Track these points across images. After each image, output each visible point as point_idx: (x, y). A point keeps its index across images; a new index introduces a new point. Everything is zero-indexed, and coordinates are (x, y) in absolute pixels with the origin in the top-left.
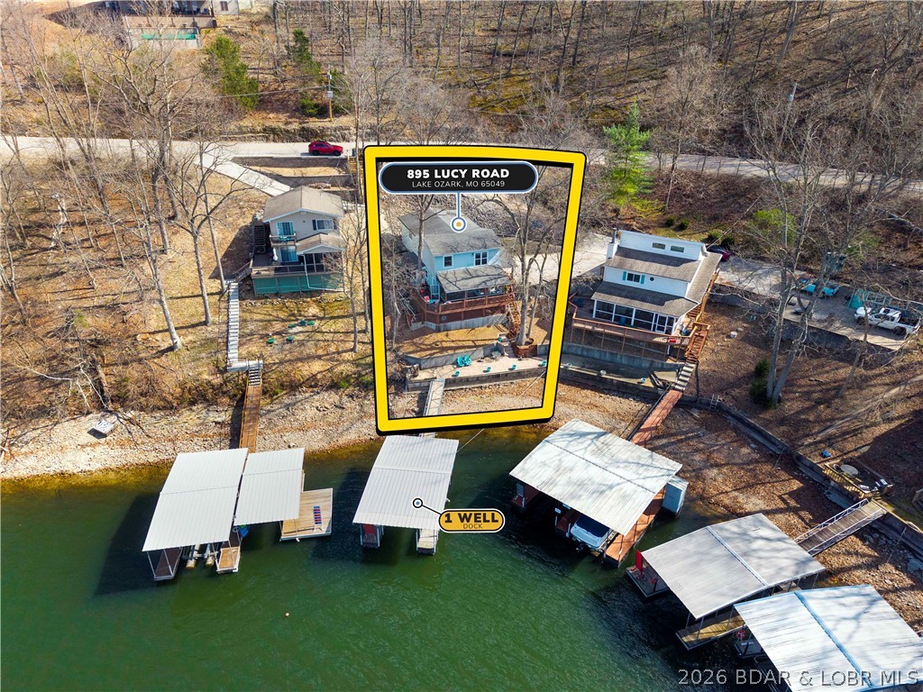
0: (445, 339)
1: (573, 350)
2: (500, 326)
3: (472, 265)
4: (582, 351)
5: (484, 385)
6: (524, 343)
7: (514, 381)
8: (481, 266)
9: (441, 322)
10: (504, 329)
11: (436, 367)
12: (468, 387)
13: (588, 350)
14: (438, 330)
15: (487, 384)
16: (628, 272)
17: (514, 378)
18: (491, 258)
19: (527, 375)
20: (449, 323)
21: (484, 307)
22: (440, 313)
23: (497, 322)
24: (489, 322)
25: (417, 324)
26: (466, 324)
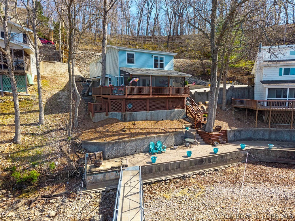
0: (132, 126)
1: (260, 135)
2: (182, 120)
3: (152, 67)
4: (270, 135)
5: (187, 174)
6: (212, 130)
7: (218, 168)
8: (159, 69)
9: (126, 111)
10: (186, 122)
11: (125, 155)
12: (168, 177)
13: (276, 132)
14: (124, 120)
15: (190, 173)
16: (283, 68)
17: (218, 164)
18: (167, 63)
19: (229, 160)
20: (136, 112)
21: (169, 97)
22: (126, 96)
23: (178, 117)
24: (171, 116)
25: (101, 115)
26: (152, 116)
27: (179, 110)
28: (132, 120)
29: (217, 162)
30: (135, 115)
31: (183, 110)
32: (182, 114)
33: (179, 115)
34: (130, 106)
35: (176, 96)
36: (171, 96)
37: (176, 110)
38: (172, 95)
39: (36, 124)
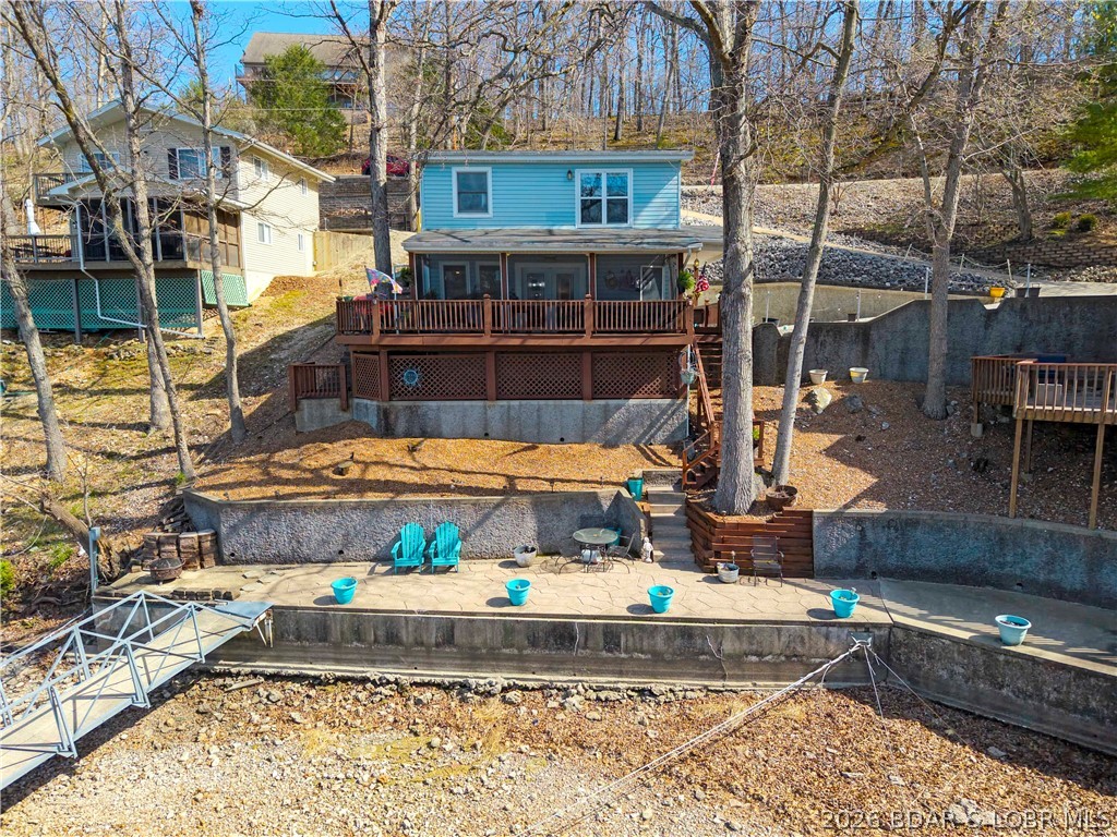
0: (395, 456)
2: (661, 450)
3: (567, 219)
4: (1093, 567)
5: (478, 678)
7: (659, 686)
8: (604, 227)
9: (396, 395)
10: (672, 458)
15: (499, 679)
17: (659, 663)
19: (737, 659)
20: (433, 404)
21: (577, 342)
22: (375, 338)
23: (645, 433)
24: (609, 425)
25: (322, 406)
26: (508, 419)
27: (648, 401)
28: (417, 431)
29: (657, 657)
30: (431, 415)
31: (670, 405)
32: (665, 422)
33: (651, 426)
34: (411, 378)
35: (616, 341)
36: (587, 340)
37: (631, 402)
38: (592, 337)
39: (145, 427)
